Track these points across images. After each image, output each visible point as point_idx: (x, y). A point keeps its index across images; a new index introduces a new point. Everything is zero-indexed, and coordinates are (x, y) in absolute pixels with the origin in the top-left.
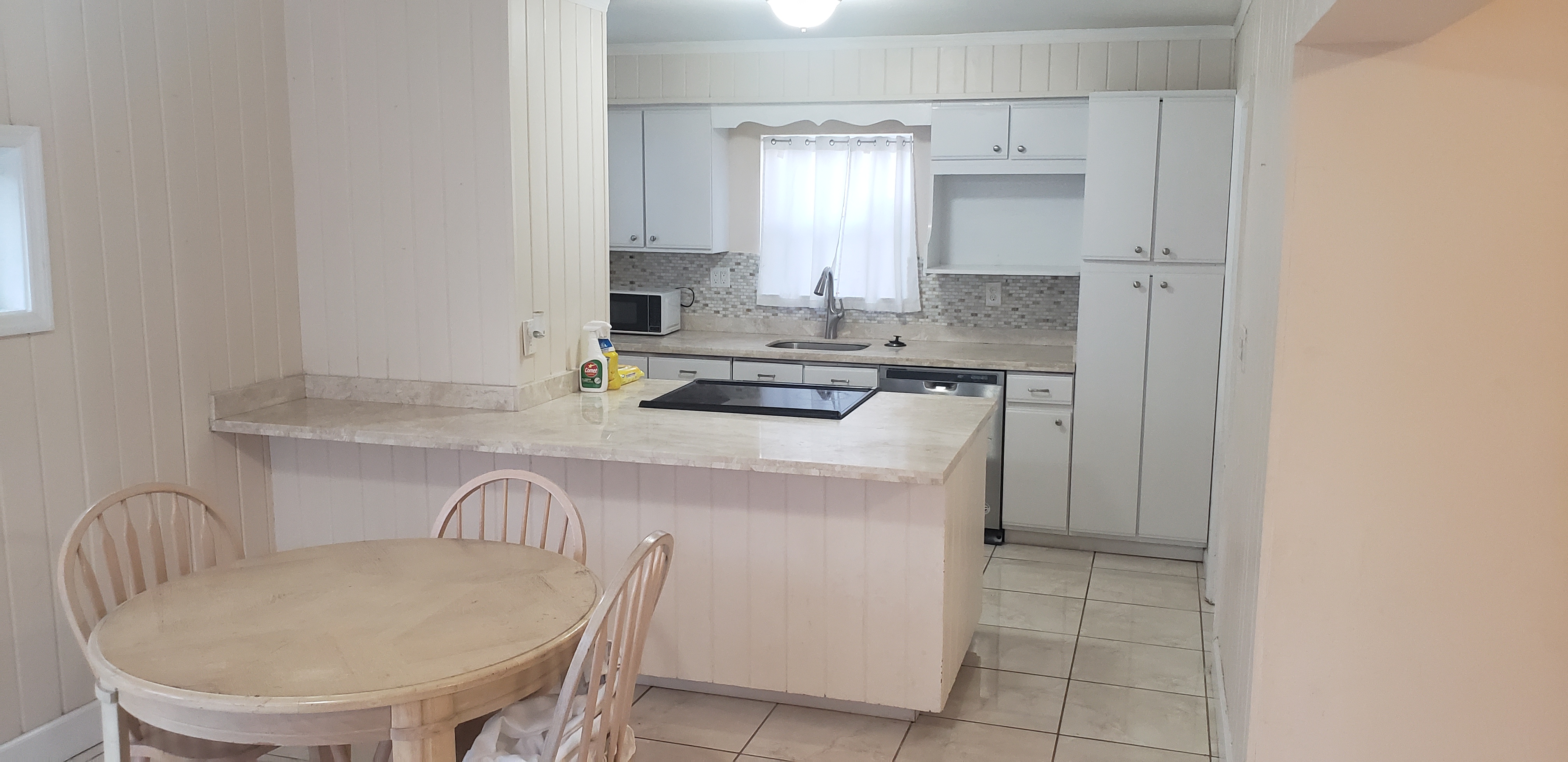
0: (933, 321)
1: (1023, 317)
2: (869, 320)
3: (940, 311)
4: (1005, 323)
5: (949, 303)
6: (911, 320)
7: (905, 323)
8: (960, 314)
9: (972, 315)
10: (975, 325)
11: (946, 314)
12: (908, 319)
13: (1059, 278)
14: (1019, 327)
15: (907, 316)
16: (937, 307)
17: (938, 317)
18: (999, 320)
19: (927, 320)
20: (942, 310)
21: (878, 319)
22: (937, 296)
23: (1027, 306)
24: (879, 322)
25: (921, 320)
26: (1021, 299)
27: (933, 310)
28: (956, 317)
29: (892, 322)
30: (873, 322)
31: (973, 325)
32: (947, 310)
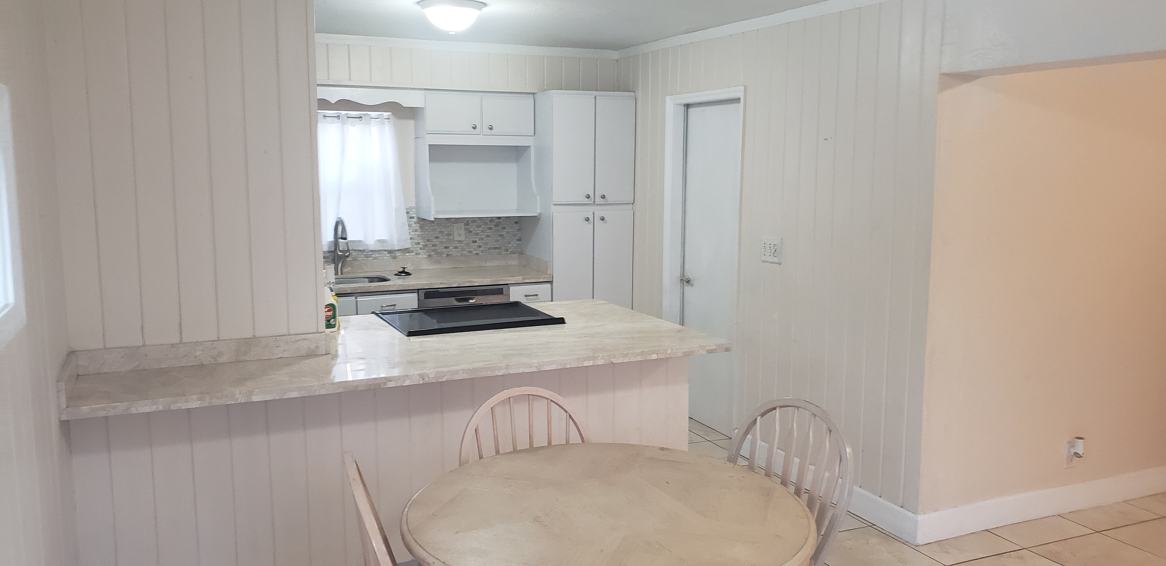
0: (417, 254)
1: (480, 247)
2: (366, 257)
3: (421, 246)
4: (468, 252)
5: (428, 241)
6: (399, 254)
7: (395, 258)
8: (436, 248)
9: (445, 248)
10: (448, 255)
11: (426, 248)
12: (397, 255)
13: (502, 218)
14: (478, 254)
15: (396, 252)
16: (419, 244)
17: (420, 251)
18: (464, 250)
19: (412, 254)
20: (423, 245)
21: (374, 256)
22: (419, 236)
23: (482, 239)
24: (375, 258)
25: (407, 254)
26: (477, 234)
27: (416, 246)
28: (434, 250)
29: (384, 258)
30: (369, 259)
31: (446, 255)
32: (426, 246)
